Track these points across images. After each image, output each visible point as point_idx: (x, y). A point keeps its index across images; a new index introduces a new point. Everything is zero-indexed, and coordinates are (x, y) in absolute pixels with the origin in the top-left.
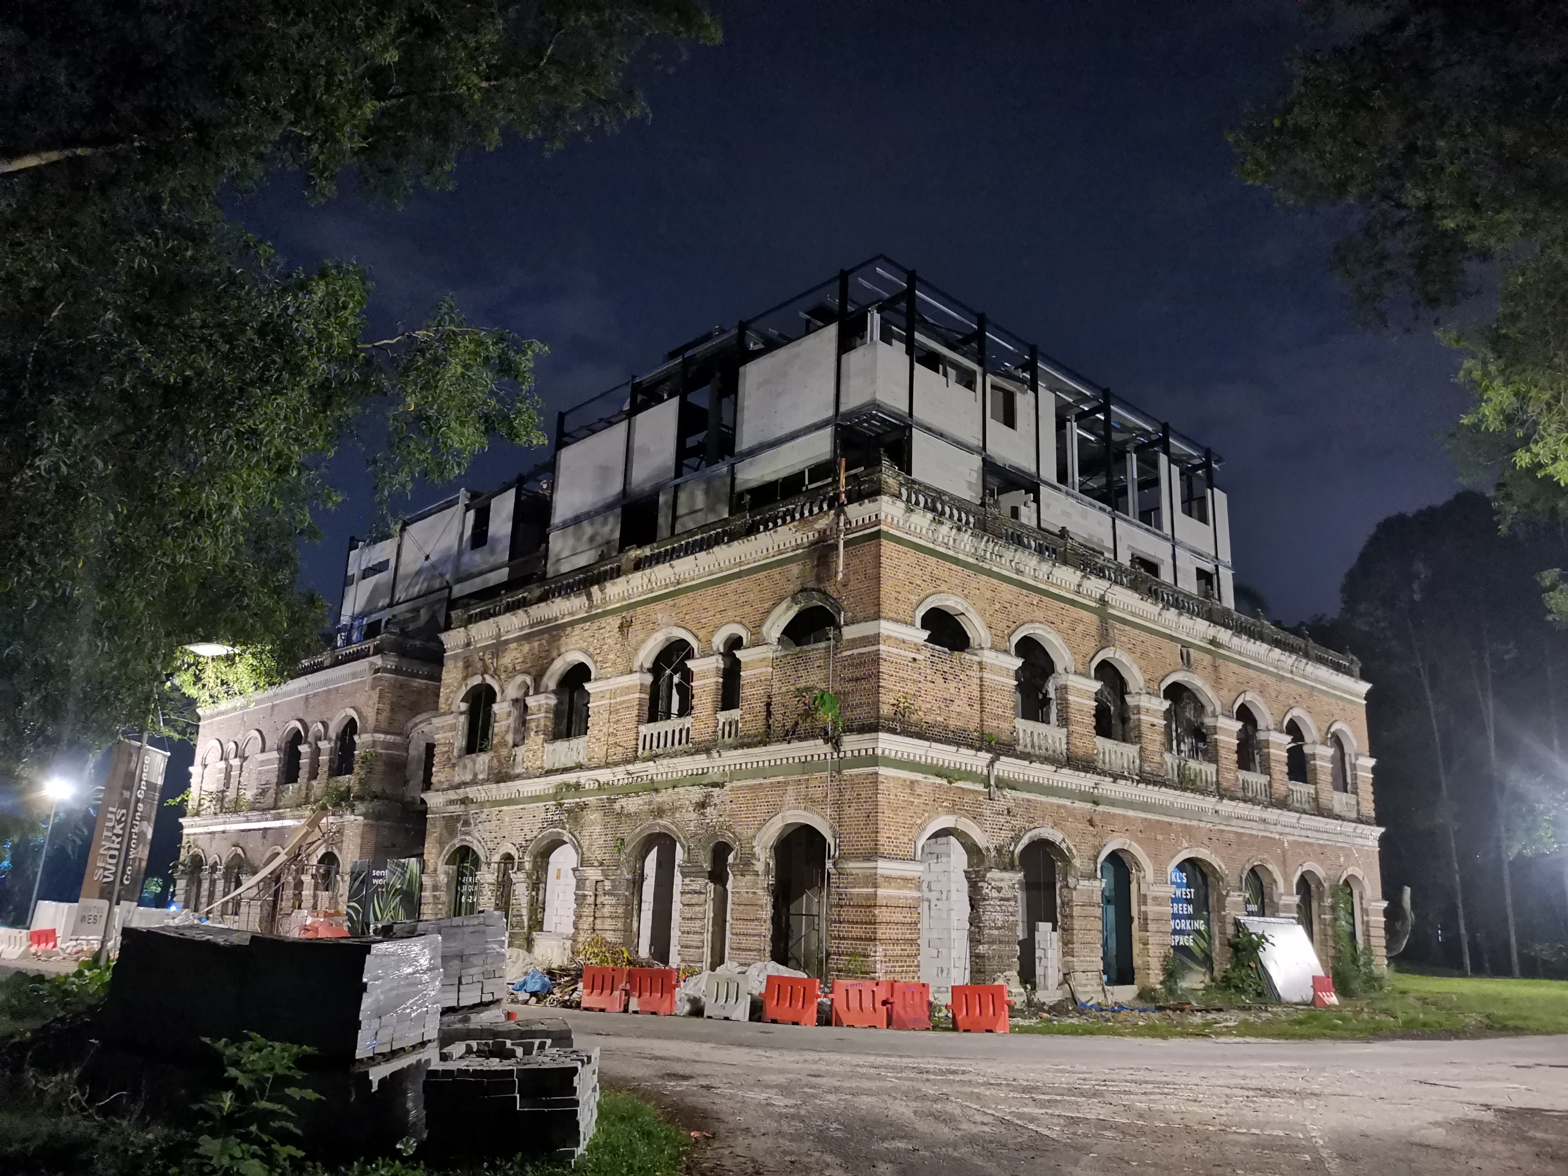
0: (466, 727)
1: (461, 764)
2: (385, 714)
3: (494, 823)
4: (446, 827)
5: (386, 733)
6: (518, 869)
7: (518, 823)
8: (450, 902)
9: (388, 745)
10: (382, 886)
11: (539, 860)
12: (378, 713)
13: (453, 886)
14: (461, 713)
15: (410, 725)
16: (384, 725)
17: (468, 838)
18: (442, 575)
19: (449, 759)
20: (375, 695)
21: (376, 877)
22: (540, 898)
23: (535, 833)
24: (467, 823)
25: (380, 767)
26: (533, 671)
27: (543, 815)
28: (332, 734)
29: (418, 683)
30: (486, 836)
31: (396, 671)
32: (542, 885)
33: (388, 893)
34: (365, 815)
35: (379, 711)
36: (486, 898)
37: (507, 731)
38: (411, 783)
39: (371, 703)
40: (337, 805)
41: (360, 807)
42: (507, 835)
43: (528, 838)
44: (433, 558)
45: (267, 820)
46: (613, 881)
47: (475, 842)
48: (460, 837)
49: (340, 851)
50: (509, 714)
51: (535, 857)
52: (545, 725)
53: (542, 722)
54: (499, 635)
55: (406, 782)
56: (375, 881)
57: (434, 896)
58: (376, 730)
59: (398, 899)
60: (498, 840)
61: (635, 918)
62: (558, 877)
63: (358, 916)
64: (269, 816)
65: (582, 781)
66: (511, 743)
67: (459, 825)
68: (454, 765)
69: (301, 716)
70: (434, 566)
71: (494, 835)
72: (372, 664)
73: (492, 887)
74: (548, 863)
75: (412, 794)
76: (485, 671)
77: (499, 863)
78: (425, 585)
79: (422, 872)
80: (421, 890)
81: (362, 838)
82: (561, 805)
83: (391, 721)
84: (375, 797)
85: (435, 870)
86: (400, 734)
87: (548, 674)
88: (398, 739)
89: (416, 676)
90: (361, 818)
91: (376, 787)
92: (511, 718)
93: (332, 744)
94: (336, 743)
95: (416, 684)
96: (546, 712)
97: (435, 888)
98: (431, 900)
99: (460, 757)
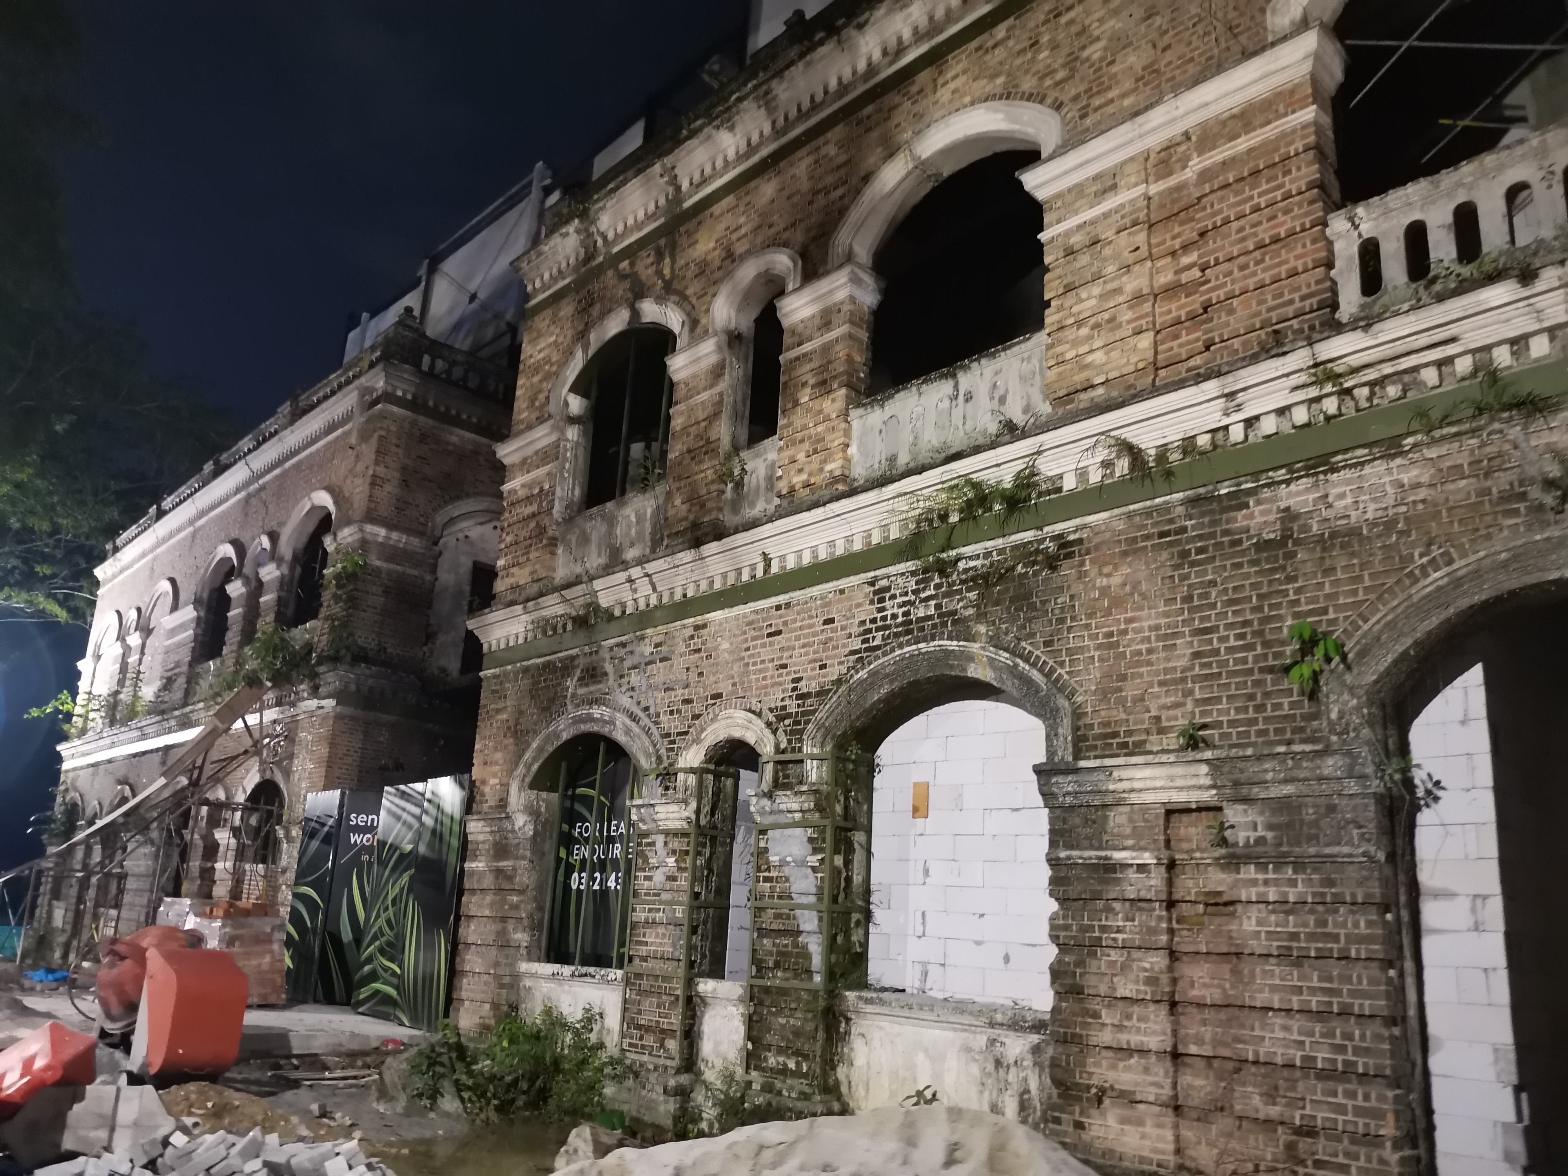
0: (582, 456)
1: (573, 538)
2: (390, 489)
3: (679, 663)
4: (533, 694)
5: (390, 526)
6: (777, 785)
7: (768, 651)
8: (540, 887)
9: (391, 553)
10: (369, 849)
11: (853, 752)
12: (373, 484)
13: (549, 846)
14: (572, 420)
15: (440, 518)
16: (385, 509)
17: (597, 712)
19: (541, 530)
20: (368, 451)
21: (358, 829)
22: (857, 879)
23: (834, 672)
24: (593, 674)
25: (375, 599)
26: (799, 236)
27: (868, 612)
28: (286, 549)
29: (458, 437)
30: (659, 700)
31: (414, 405)
32: (859, 837)
33: (383, 864)
34: (340, 696)
35: (375, 482)
36: (659, 877)
37: (715, 415)
39: (360, 467)
40: (281, 679)
41: (331, 679)
42: (725, 687)
43: (803, 687)
47: (621, 719)
48: (573, 712)
49: (287, 774)
50: (717, 372)
51: (841, 745)
55: (429, 637)
56: (354, 838)
57: (499, 872)
58: (370, 517)
59: (405, 879)
60: (697, 707)
62: (919, 810)
63: (314, 917)
65: (1048, 467)
66: (725, 443)
67: (571, 683)
68: (553, 543)
69: (235, 534)
71: (680, 693)
72: (365, 391)
73: (675, 844)
74: (871, 769)
75: (442, 662)
76: (639, 292)
77: (699, 772)
79: (469, 806)
80: (463, 860)
81: (332, 745)
82: (943, 568)
83: (401, 505)
84: (359, 657)
85: (503, 804)
87: (855, 215)
88: (416, 543)
89: (456, 422)
90: (329, 703)
91: (365, 638)
92: (723, 385)
93: (285, 570)
95: (454, 439)
96: (852, 322)
97: (501, 850)
98: (488, 882)
99: (569, 521)
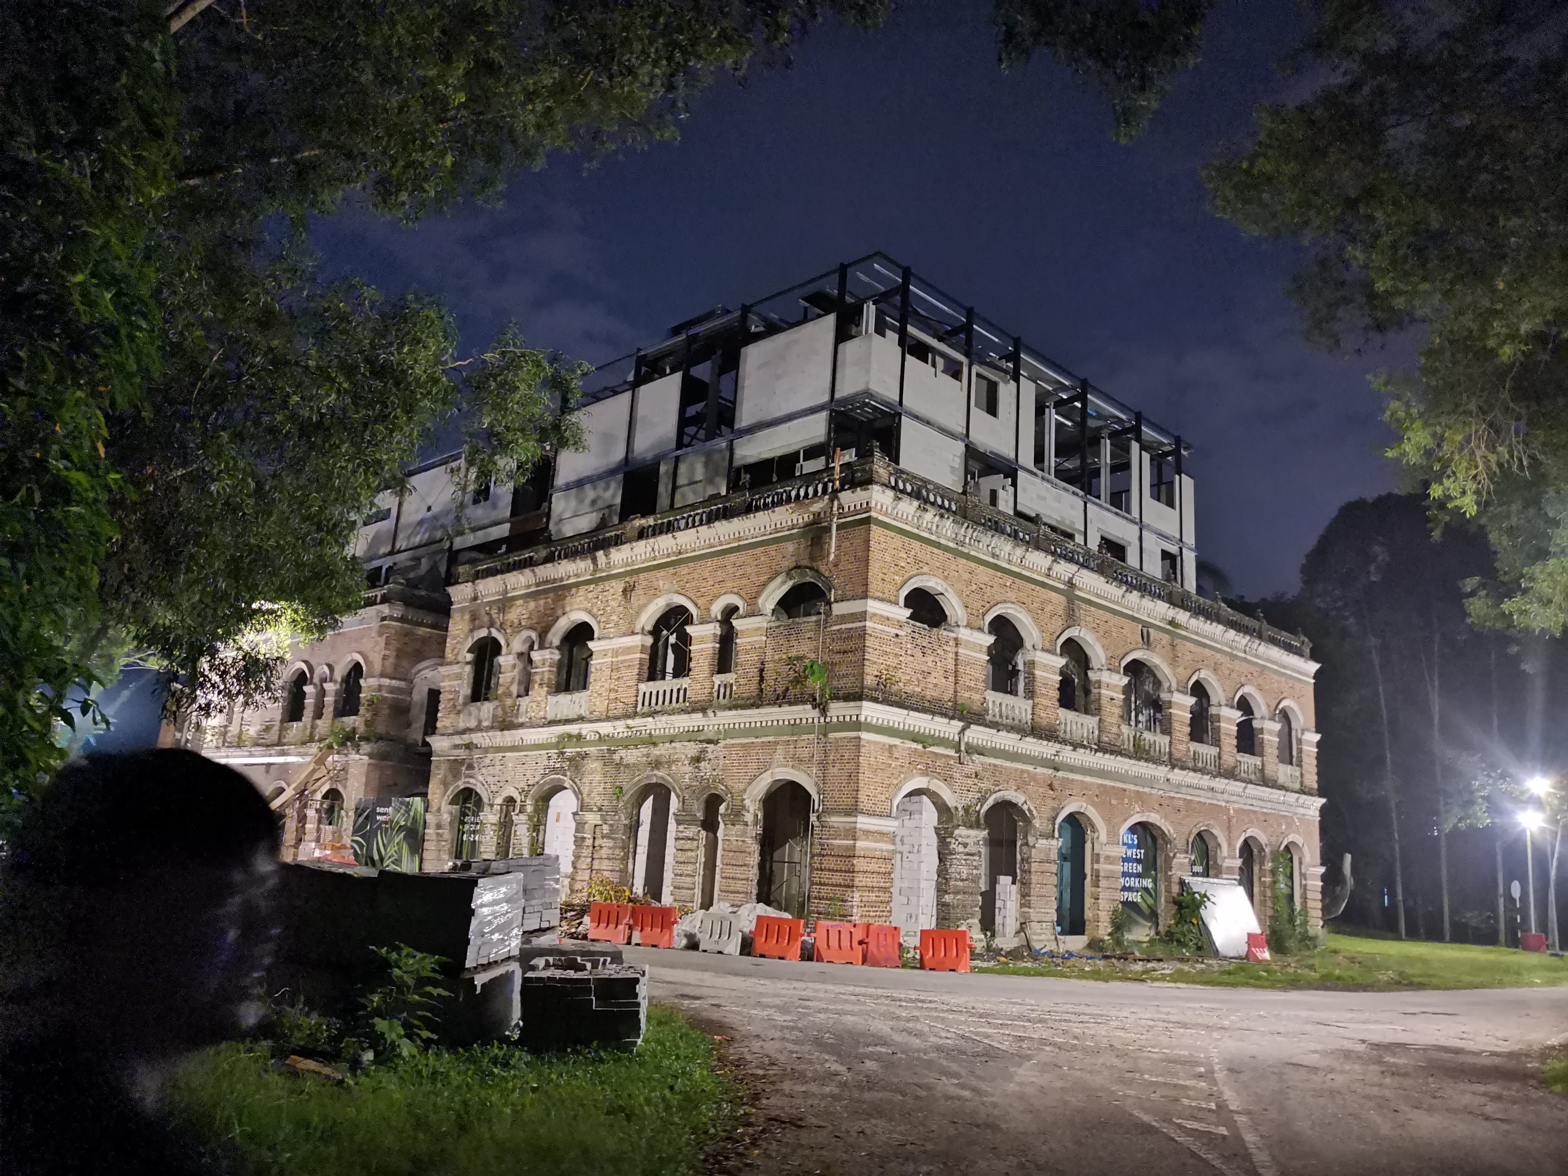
0: (472, 676)
1: (466, 711)
2: (391, 660)
3: (498, 767)
4: (451, 769)
5: (391, 678)
6: (520, 812)
7: (521, 769)
8: (453, 840)
9: (392, 690)
10: (386, 823)
11: (540, 803)
12: (384, 659)
13: (456, 825)
14: (468, 663)
15: (414, 671)
16: (389, 670)
17: (471, 780)
18: (443, 526)
19: (455, 706)
20: (382, 641)
21: (381, 814)
22: (541, 839)
23: (537, 779)
24: (470, 767)
25: (385, 711)
26: (539, 627)
27: (546, 762)
28: (338, 675)
29: (422, 631)
30: (490, 779)
31: (402, 619)
32: (542, 827)
33: (392, 829)
34: (371, 756)
35: (385, 658)
36: (488, 837)
37: (512, 683)
38: (414, 726)
39: (377, 649)
40: (343, 744)
41: (366, 747)
42: (509, 779)
43: (530, 783)
44: (435, 510)
45: (270, 755)
46: (611, 825)
47: (479, 784)
48: (463, 780)
49: (345, 787)
50: (514, 666)
51: (537, 801)
52: (549, 679)
53: (546, 676)
54: (506, 591)
55: (409, 725)
56: (378, 818)
57: (438, 834)
58: (382, 675)
59: (402, 835)
60: (501, 784)
61: (631, 861)
62: (557, 820)
63: (361, 850)
64: (273, 752)
65: (584, 733)
66: (515, 694)
67: (464, 768)
68: (459, 712)
69: (306, 658)
70: (435, 518)
71: (497, 778)
72: (379, 611)
73: (494, 827)
74: (548, 807)
75: (414, 737)
76: (492, 624)
77: (501, 805)
78: (427, 535)
79: (426, 810)
80: (425, 828)
81: (367, 777)
82: (563, 753)
83: (396, 667)
84: (380, 738)
85: (439, 810)
86: (404, 680)
87: (553, 630)
88: (403, 684)
89: (421, 624)
90: (366, 758)
91: (381, 729)
92: (517, 670)
93: (338, 686)
94: (341, 685)
95: (420, 633)
96: (550, 666)
97: (439, 826)
98: (434, 837)
99: (465, 704)
